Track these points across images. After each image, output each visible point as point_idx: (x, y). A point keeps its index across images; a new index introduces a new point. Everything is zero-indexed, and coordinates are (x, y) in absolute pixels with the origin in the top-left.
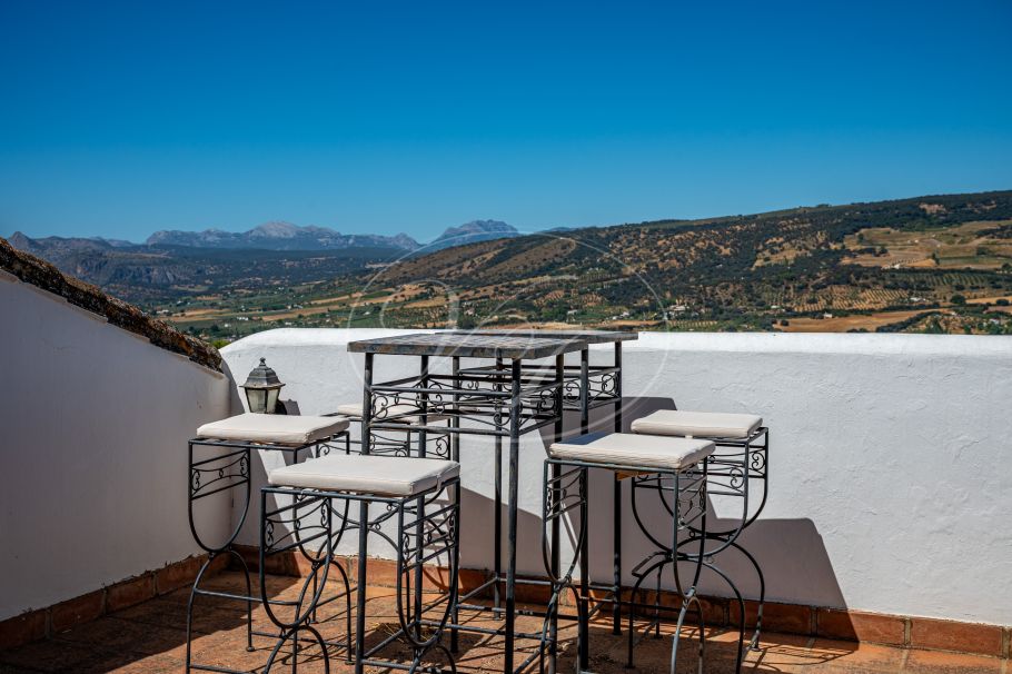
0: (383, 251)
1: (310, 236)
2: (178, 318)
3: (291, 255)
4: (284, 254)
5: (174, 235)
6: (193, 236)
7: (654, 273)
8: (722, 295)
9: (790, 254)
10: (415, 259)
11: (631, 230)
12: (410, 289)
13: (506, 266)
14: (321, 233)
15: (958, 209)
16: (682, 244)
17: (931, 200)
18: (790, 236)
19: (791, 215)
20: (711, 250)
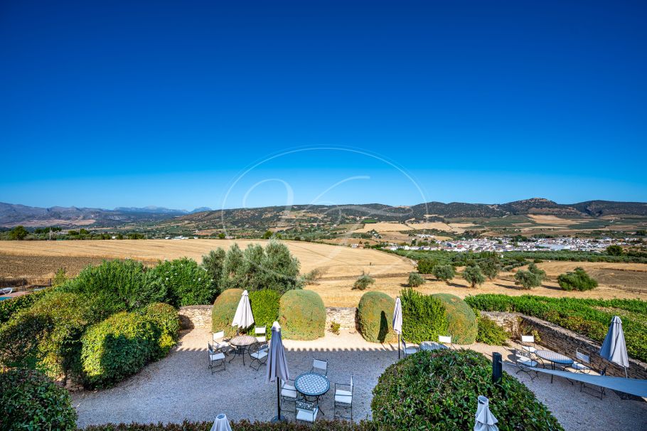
0: (180, 214)
1: (160, 209)
2: (123, 228)
3: (155, 214)
4: (152, 214)
5: (123, 208)
7: (242, 219)
8: (256, 223)
9: (269, 215)
10: (187, 215)
11: (237, 210)
12: (186, 222)
13: (209, 217)
14: (163, 209)
16: (248, 213)
18: (270, 212)
19: (270, 208)
20: (254, 215)
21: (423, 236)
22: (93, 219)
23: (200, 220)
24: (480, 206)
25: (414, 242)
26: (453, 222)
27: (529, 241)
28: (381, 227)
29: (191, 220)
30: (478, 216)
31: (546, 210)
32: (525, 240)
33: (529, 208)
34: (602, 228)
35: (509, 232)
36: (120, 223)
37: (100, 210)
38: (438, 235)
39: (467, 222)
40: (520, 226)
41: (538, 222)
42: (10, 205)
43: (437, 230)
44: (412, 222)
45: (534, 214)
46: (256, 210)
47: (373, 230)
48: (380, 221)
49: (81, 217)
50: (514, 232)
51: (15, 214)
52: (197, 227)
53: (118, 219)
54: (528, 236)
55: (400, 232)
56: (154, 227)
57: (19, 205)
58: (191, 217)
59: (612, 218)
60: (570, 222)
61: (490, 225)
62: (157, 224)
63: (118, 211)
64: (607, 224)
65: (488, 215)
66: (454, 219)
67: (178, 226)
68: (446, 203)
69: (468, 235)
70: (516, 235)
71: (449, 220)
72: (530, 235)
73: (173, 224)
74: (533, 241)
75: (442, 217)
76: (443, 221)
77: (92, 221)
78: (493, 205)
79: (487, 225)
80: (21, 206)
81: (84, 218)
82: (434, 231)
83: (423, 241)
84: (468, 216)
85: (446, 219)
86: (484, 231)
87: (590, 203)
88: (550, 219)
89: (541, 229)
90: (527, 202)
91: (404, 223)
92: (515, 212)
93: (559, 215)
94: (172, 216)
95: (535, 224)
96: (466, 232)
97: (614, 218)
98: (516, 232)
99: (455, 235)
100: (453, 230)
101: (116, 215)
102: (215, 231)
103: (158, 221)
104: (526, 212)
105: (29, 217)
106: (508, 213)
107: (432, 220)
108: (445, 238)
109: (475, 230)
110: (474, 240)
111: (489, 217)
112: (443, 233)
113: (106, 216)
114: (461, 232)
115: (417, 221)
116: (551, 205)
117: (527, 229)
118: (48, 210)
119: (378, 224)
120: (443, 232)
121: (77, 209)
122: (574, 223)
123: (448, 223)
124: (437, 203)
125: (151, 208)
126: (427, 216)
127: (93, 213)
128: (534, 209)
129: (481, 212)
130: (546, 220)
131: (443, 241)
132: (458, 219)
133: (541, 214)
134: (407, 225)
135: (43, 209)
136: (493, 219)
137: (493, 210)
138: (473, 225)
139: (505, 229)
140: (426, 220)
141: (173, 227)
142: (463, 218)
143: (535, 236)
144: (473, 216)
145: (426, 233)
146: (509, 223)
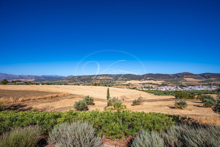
0: (63, 77)
1: (56, 76)
2: (44, 82)
3: (55, 77)
4: (54, 77)
5: (44, 75)
6: (46, 75)
7: (84, 79)
10: (65, 78)
11: (82, 76)
12: (65, 80)
13: (73, 78)
14: (58, 76)
15: (104, 75)
16: (86, 77)
21: (147, 85)
22: (34, 79)
23: (70, 79)
24: (166, 75)
25: (145, 87)
27: (186, 87)
28: (132, 82)
29: (67, 79)
30: (166, 78)
31: (189, 76)
33: (184, 75)
34: (211, 82)
35: (177, 84)
36: (43, 80)
37: (37, 76)
39: (162, 80)
40: (181, 82)
41: (187, 80)
42: (7, 74)
43: (152, 83)
44: (143, 80)
45: (186, 78)
46: (89, 76)
47: (130, 83)
48: (132, 80)
49: (30, 78)
50: (179, 84)
51: (8, 77)
52: (69, 82)
53: (42, 79)
54: (185, 85)
55: (139, 84)
56: (54, 82)
57: (9, 74)
58: (67, 78)
59: (213, 79)
60: (198, 80)
61: (170, 81)
63: (42, 76)
64: (212, 81)
66: (157, 79)
67: (62, 81)
68: (155, 74)
69: (163, 85)
71: (156, 79)
73: (61, 81)
75: (153, 78)
76: (154, 80)
77: (34, 80)
79: (169, 81)
80: (10, 74)
81: (31, 79)
82: (151, 83)
83: (148, 87)
84: (162, 78)
85: (155, 79)
86: (169, 83)
87: (205, 74)
88: (191, 79)
89: (189, 83)
90: (183, 73)
91: (140, 81)
92: (179, 77)
93: (194, 78)
94: (61, 78)
95: (186, 81)
96: (163, 84)
97: (214, 79)
98: (180, 84)
99: (159, 85)
100: (158, 83)
101: (42, 78)
102: (75, 83)
103: (56, 80)
104: (183, 77)
105: (12, 78)
106: (176, 77)
107: (150, 80)
108: (155, 86)
109: (166, 83)
110: (166, 86)
111: (170, 79)
112: (154, 84)
113: (38, 78)
114: (160, 84)
115: (145, 80)
116: (192, 74)
117: (184, 83)
118: (19, 76)
119: (131, 81)
121: (29, 75)
122: (200, 81)
123: (155, 81)
124: (151, 74)
125: (53, 75)
126: (148, 78)
127: (34, 77)
129: (167, 77)
130: (190, 80)
131: (155, 87)
132: (159, 79)
133: (188, 78)
134: (141, 81)
135: (18, 75)
136: (171, 79)
137: (171, 76)
138: (164, 81)
139: (176, 83)
140: (148, 80)
141: (61, 82)
142: (161, 79)
143: (188, 85)
144: (164, 78)
145: (148, 84)
146: (177, 81)
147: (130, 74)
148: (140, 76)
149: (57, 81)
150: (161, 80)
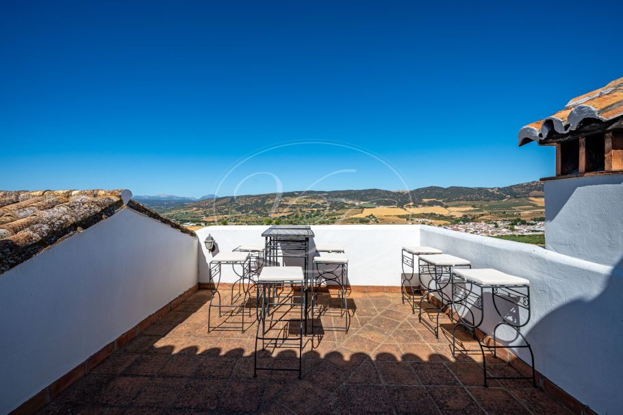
0: (189, 201)
1: (171, 197)
3: (166, 201)
6: (142, 197)
7: (246, 205)
10: (195, 202)
12: (195, 209)
14: (174, 196)
16: (252, 200)
17: (296, 192)
18: (272, 198)
20: (257, 201)
21: (421, 220)
23: (207, 207)
24: (480, 189)
26: (451, 206)
27: (528, 224)
28: (380, 211)
29: (199, 207)
30: (477, 200)
32: (524, 223)
33: (531, 190)
35: (508, 216)
38: (436, 219)
39: (466, 205)
40: (520, 209)
41: (537, 205)
43: (434, 214)
44: (410, 207)
45: (536, 197)
46: (259, 196)
50: (513, 216)
52: (205, 213)
54: (528, 220)
55: (399, 216)
58: (199, 204)
61: (491, 208)
62: (168, 211)
65: (488, 198)
66: (453, 203)
67: (187, 213)
68: (445, 187)
69: (466, 219)
70: (515, 218)
71: (448, 204)
72: (530, 218)
73: (182, 211)
74: (532, 224)
75: (441, 201)
76: (442, 206)
78: (493, 189)
79: (486, 208)
82: (432, 216)
84: (467, 200)
85: (445, 204)
86: (483, 215)
89: (541, 212)
90: (528, 185)
91: (402, 207)
92: (515, 195)
94: (182, 204)
95: (535, 207)
96: (465, 216)
98: (516, 215)
99: (452, 219)
100: (452, 214)
103: (169, 208)
104: (527, 195)
106: (509, 196)
107: (431, 204)
108: (443, 222)
109: (473, 214)
110: (471, 224)
111: (488, 201)
114: (459, 215)
115: (415, 206)
117: (527, 212)
119: (377, 209)
120: (441, 216)
123: (446, 207)
124: (436, 188)
125: (162, 196)
126: (426, 200)
128: (535, 192)
129: (480, 196)
131: (440, 225)
132: (457, 202)
134: (405, 209)
136: (493, 202)
137: (493, 193)
138: (472, 209)
139: (504, 213)
140: (424, 205)
141: (183, 213)
142: (462, 202)
143: (535, 220)
144: (472, 200)
145: (423, 218)
146: (509, 207)
147: (375, 190)
148: (402, 194)
149: (173, 212)
150: (462, 205)
